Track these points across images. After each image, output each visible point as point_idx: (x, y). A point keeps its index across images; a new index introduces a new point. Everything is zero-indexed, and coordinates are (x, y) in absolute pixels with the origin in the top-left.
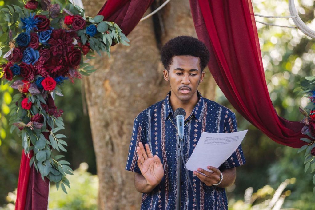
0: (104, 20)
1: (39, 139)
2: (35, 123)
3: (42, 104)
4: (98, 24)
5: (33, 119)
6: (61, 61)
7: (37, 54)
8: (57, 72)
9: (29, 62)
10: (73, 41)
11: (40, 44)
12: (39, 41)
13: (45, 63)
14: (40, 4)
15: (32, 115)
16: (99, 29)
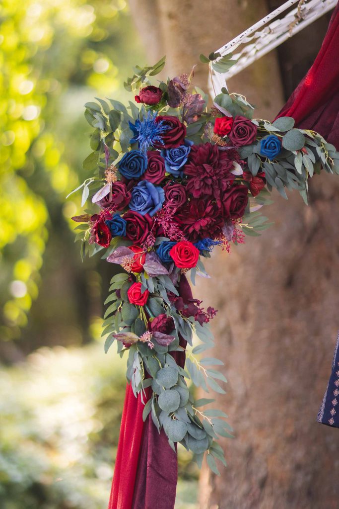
0: (296, 126)
1: (163, 366)
2: (158, 334)
3: (171, 296)
4: (283, 133)
5: (153, 325)
6: (209, 209)
7: (159, 194)
8: (201, 230)
9: (144, 210)
10: (233, 167)
11: (166, 174)
12: (164, 168)
13: (177, 212)
14: (166, 94)
15: (148, 317)
16: (286, 144)
